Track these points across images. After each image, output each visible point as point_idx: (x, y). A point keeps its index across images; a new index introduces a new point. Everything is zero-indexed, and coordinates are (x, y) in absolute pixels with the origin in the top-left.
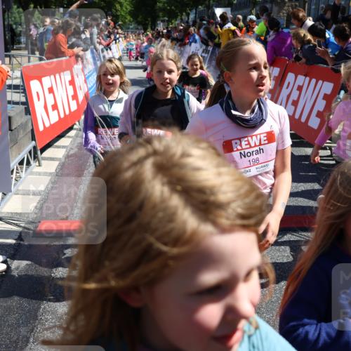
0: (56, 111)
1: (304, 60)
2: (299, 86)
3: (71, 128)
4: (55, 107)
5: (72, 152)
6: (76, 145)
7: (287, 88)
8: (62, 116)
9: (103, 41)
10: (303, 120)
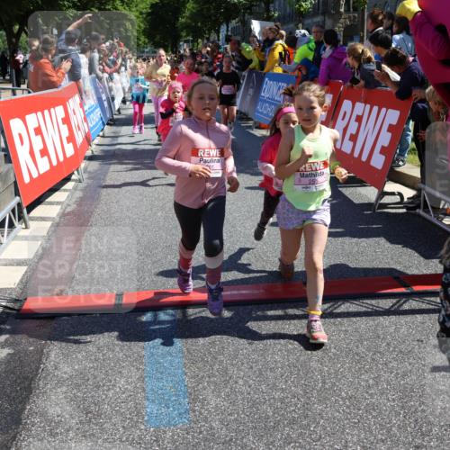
0: (46, 158)
1: (362, 82)
2: (358, 116)
3: (68, 179)
4: (44, 152)
5: (69, 209)
6: (74, 200)
7: (343, 119)
8: (55, 163)
9: (106, 68)
10: (364, 158)
